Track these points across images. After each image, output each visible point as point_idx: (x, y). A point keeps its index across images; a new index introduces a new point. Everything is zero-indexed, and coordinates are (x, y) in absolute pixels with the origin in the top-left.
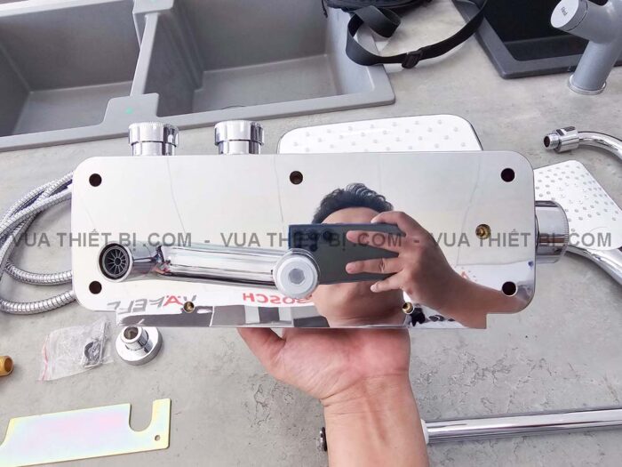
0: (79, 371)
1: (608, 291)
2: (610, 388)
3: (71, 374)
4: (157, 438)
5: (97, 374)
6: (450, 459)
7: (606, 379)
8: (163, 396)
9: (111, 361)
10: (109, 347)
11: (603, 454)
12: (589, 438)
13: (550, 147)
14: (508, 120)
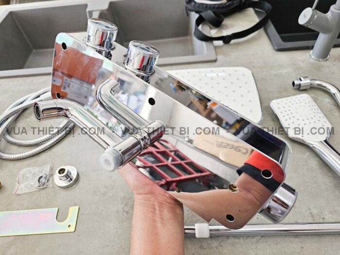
0: (34, 190)
1: (317, 163)
2: (311, 213)
3: (30, 191)
4: (69, 226)
5: (43, 192)
6: (221, 246)
7: (309, 209)
8: (75, 205)
9: (51, 185)
10: (51, 179)
11: (303, 248)
12: (296, 239)
13: (295, 87)
14: (275, 72)
